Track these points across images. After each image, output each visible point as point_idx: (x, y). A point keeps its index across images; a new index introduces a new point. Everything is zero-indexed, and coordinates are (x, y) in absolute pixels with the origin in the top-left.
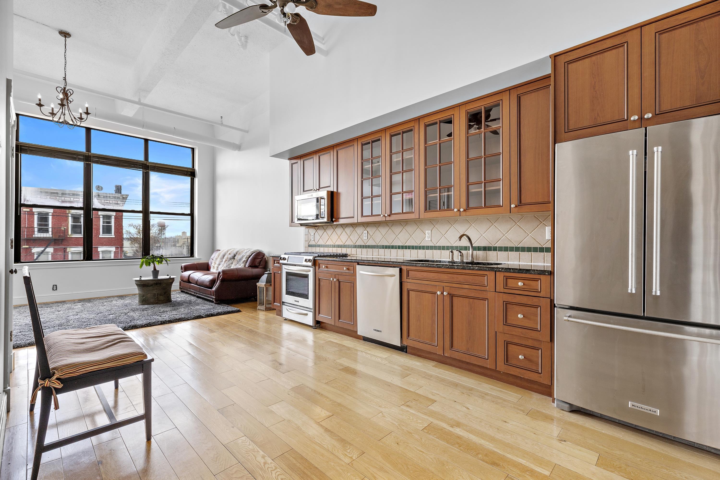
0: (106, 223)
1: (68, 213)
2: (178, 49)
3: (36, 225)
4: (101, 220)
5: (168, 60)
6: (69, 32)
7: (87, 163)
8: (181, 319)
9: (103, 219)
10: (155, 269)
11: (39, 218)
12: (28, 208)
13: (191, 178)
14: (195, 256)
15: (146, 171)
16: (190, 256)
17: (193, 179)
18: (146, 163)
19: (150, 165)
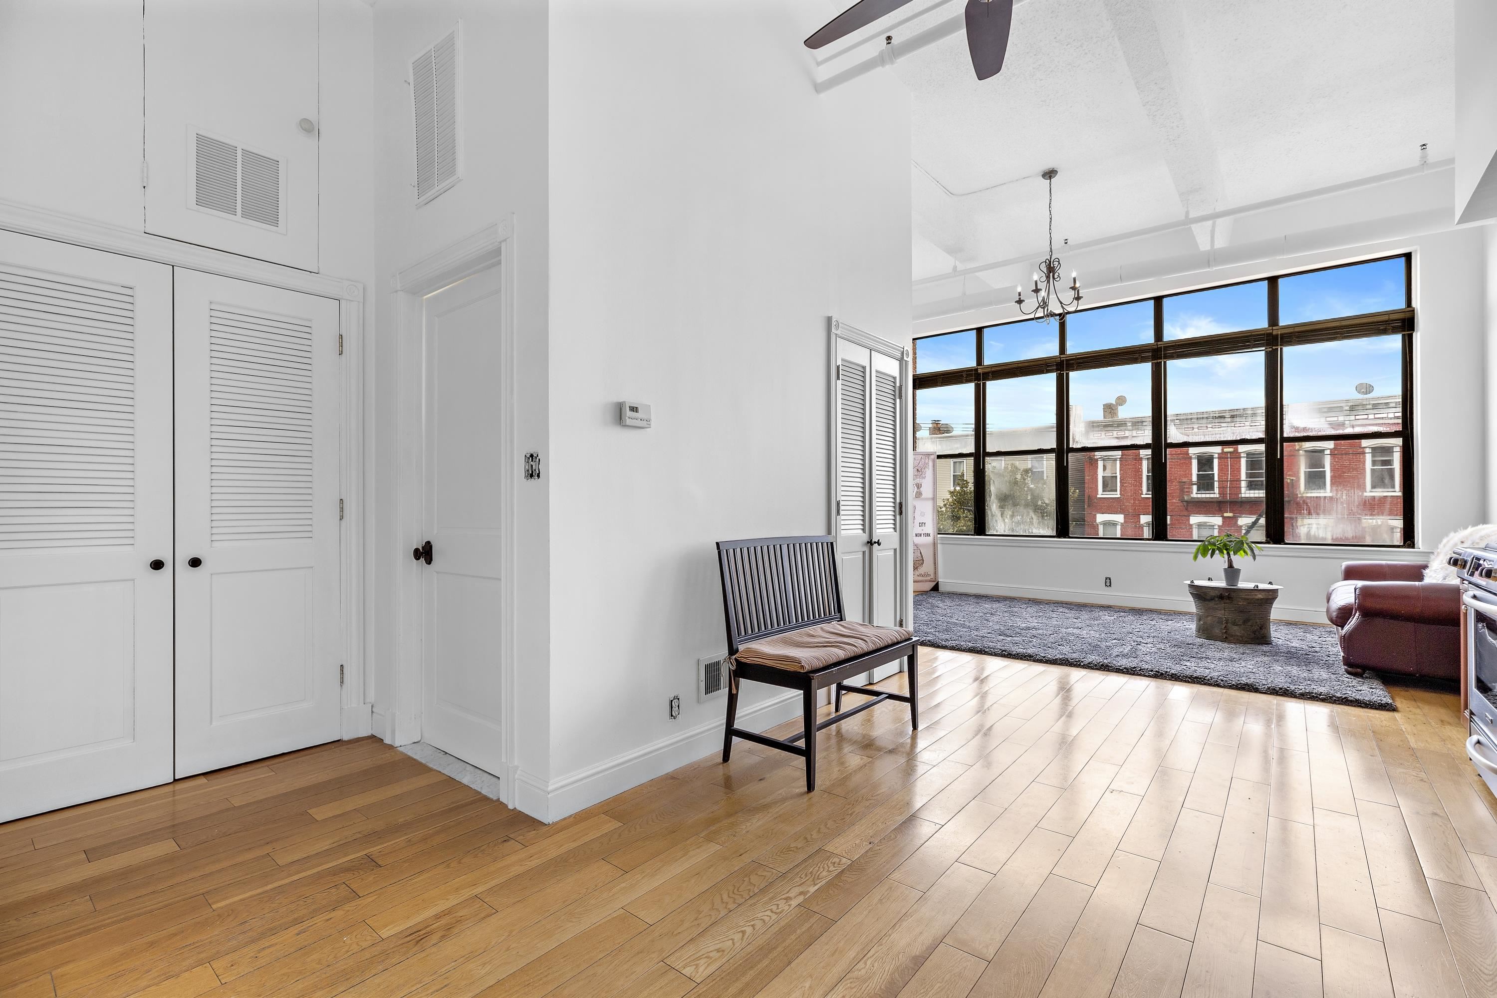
0: (1380, 463)
1: (1299, 450)
2: (1162, 89)
3: (1243, 476)
4: (1369, 458)
5: (1168, 119)
6: (1052, 167)
7: (1156, 361)
8: (1201, 678)
9: (1373, 456)
10: (1231, 566)
11: (1249, 462)
12: (1231, 446)
13: (1403, 336)
14: (1416, 546)
15: (1272, 348)
16: (1402, 544)
17: (1410, 337)
18: (1271, 331)
19: (1279, 332)
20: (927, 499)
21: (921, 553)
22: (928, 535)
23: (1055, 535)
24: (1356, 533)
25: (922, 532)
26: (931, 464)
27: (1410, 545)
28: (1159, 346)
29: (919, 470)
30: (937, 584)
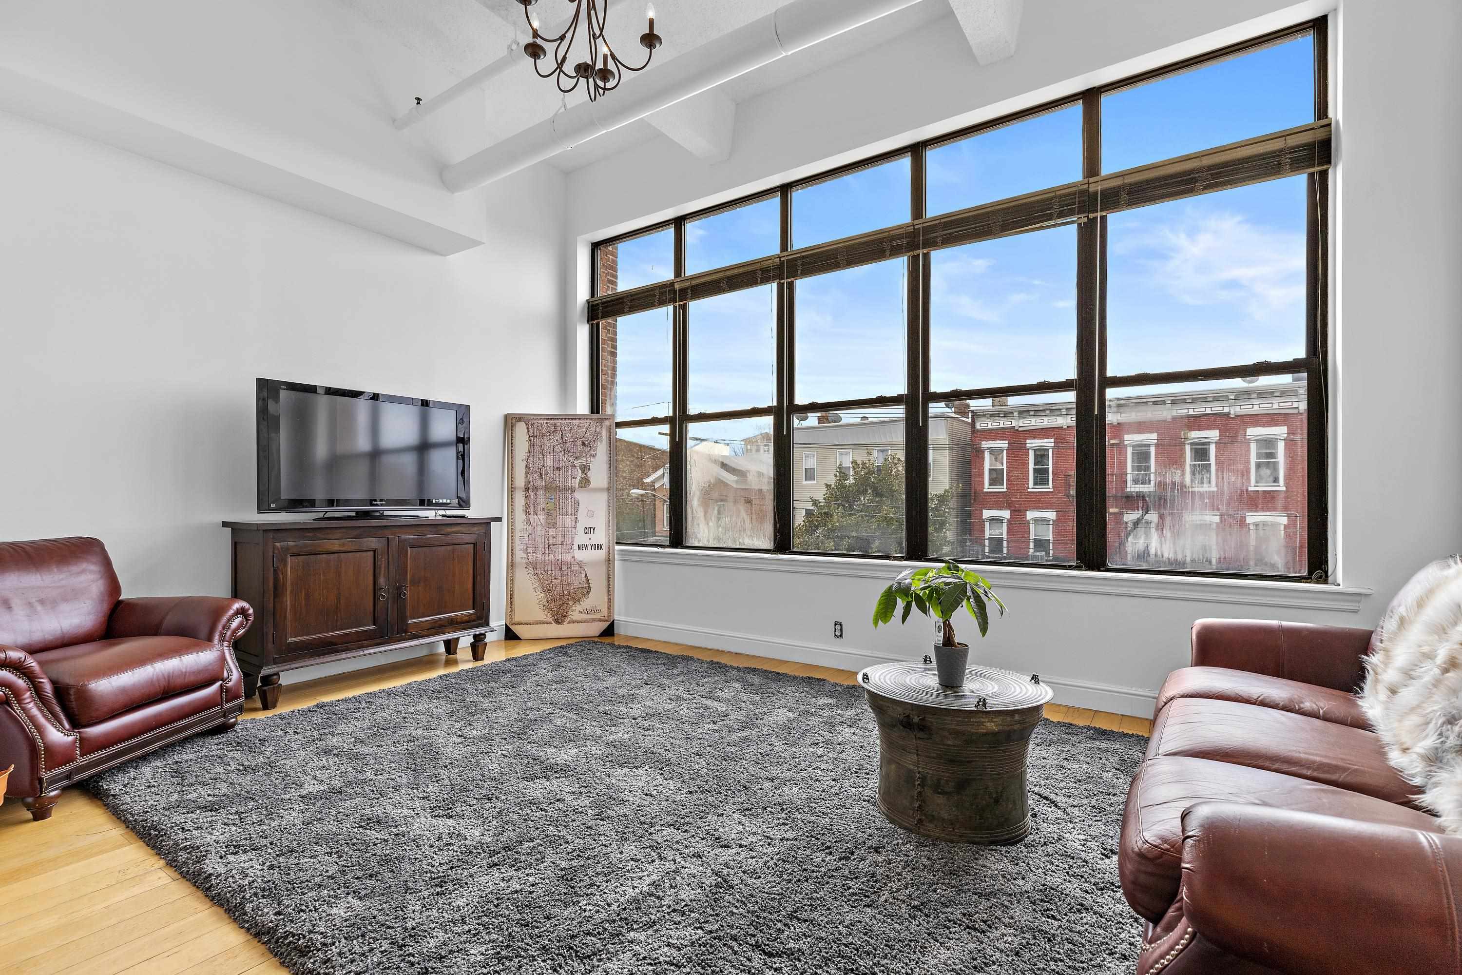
3: (1129, 469)
7: (912, 253)
10: (948, 641)
11: (1135, 454)
13: (1311, 176)
14: (1330, 579)
15: (1088, 217)
16: (1305, 574)
17: (1324, 175)
18: (1087, 186)
19: (1099, 188)
20: (596, 490)
21: (586, 576)
22: (599, 547)
23: (772, 548)
24: (1225, 551)
25: (589, 543)
26: (605, 433)
27: (1321, 577)
28: (916, 227)
29: (586, 443)
30: (612, 625)
